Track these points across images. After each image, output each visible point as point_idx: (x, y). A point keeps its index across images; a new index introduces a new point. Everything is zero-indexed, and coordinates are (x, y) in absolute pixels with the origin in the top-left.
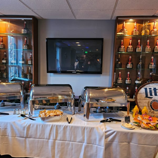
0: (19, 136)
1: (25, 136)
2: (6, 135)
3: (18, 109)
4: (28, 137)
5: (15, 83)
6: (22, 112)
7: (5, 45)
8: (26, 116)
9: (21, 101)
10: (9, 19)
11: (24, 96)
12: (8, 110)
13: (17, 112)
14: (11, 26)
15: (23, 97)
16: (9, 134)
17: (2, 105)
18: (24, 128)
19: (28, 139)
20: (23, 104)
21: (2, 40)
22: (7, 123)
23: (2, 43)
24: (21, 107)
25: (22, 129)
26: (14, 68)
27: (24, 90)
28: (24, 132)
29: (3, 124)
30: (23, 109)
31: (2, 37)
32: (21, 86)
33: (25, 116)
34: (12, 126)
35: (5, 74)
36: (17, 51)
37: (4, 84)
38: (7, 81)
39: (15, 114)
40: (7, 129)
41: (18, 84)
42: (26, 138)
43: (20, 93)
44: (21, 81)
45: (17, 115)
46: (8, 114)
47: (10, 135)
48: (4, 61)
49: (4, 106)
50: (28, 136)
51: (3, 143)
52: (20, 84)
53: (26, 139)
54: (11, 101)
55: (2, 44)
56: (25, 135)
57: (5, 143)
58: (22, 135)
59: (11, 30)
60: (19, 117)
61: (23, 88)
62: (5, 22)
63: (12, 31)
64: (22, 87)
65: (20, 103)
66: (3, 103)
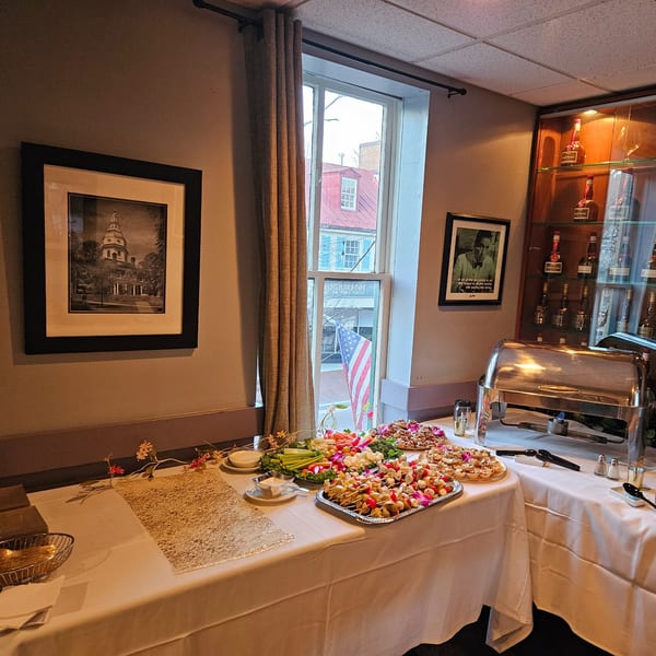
0: (608, 565)
1: (632, 576)
2: (563, 543)
3: (616, 461)
4: (646, 583)
5: (613, 353)
6: (628, 476)
7: (597, 207)
8: (645, 494)
9: (630, 428)
10: (627, 107)
11: (644, 412)
12: (577, 452)
13: (610, 470)
14: (630, 132)
15: (640, 414)
16: (573, 542)
17: (560, 431)
18: (633, 540)
19: (641, 590)
20: (636, 445)
21: (591, 188)
22: (572, 500)
23: (588, 201)
24: (627, 452)
25: (623, 541)
26: (612, 292)
27: (645, 390)
28: (630, 559)
29: (556, 498)
30: (636, 463)
31: (592, 178)
32: (639, 370)
33: (640, 496)
34: (586, 517)
35: (581, 316)
36: (635, 228)
37: (571, 352)
38: (583, 344)
39: (603, 476)
40: (569, 523)
41: (628, 360)
42: (636, 583)
43: (631, 398)
44: (638, 348)
45: (611, 481)
46: (576, 468)
47: (576, 547)
48: (585, 269)
49: (565, 433)
50: (644, 579)
51: (550, 567)
52: (634, 362)
53: (633, 586)
54: (591, 422)
55: (589, 205)
56: (633, 571)
57: (556, 570)
58: (621, 568)
59: (630, 145)
60: (615, 489)
61: (643, 378)
62: (611, 120)
63: (631, 151)
64: (640, 374)
65: (624, 435)
66: (562, 422)
